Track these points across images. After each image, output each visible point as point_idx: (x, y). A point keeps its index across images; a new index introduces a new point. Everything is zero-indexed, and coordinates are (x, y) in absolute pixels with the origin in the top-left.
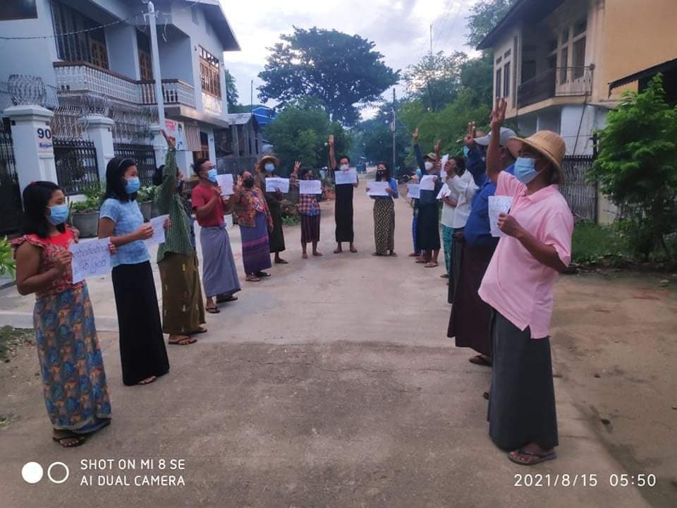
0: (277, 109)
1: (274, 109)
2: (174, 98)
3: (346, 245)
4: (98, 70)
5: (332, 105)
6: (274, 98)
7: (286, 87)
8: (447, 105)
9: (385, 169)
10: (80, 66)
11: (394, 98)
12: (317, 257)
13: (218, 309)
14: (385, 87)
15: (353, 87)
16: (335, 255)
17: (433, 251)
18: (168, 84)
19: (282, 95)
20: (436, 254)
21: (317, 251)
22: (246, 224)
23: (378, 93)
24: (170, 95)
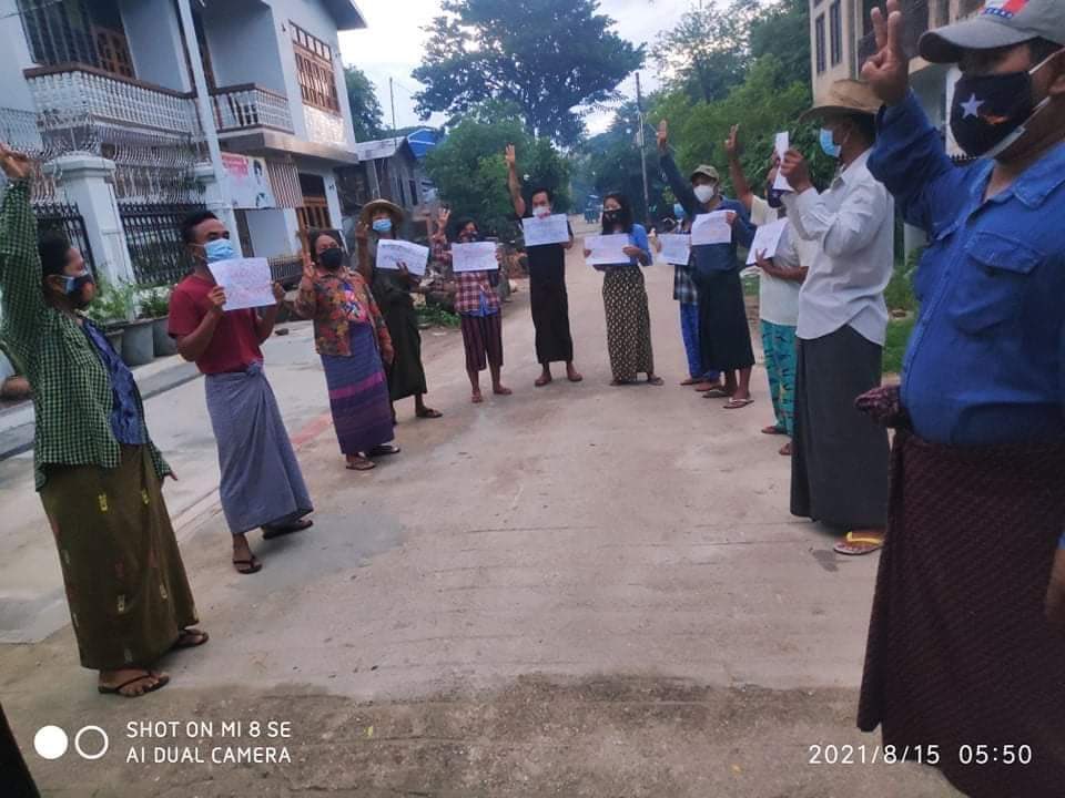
0: (447, 129)
1: (443, 129)
2: (252, 119)
3: (558, 368)
4: (106, 77)
5: (537, 114)
6: (441, 110)
7: (460, 90)
8: (732, 88)
9: (619, 207)
10: (71, 71)
11: (639, 93)
12: (501, 396)
13: (256, 564)
14: (622, 76)
15: (568, 80)
16: (539, 390)
17: (737, 372)
18: (239, 94)
19: (454, 105)
20: (745, 379)
21: (503, 383)
22: (330, 350)
23: (611, 87)
24: (243, 114)
